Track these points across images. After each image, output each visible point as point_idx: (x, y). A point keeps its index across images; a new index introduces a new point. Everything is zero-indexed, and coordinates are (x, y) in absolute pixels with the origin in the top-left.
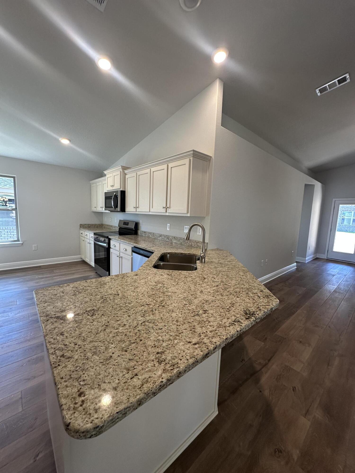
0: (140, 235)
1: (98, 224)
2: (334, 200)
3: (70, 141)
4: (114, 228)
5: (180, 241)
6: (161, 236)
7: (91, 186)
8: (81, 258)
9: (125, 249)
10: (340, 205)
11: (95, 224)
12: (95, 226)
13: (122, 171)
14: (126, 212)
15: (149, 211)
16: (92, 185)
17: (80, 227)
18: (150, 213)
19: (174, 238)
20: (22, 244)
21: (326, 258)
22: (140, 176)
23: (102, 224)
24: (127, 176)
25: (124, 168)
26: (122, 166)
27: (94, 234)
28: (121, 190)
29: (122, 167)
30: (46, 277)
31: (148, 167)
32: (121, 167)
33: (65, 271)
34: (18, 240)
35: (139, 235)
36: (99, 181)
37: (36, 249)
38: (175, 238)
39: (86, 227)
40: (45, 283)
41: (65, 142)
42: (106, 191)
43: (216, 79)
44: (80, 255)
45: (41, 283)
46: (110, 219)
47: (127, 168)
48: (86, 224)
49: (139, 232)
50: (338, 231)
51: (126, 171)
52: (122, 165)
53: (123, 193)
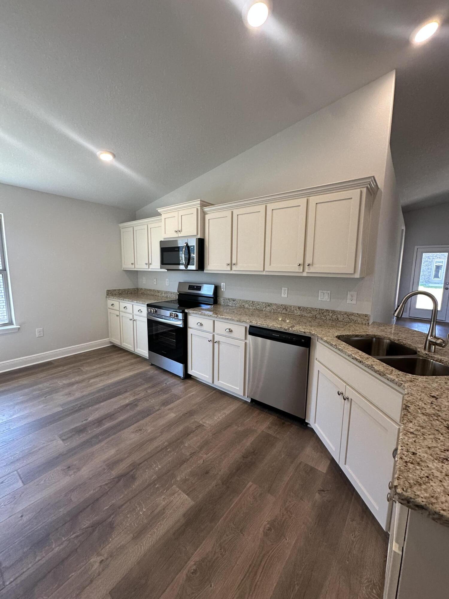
0: (222, 304)
1: (132, 289)
2: (416, 247)
3: (114, 156)
4: (163, 295)
5: (313, 312)
6: (269, 306)
7: (120, 230)
8: (111, 342)
9: (228, 330)
10: (424, 254)
11: (128, 289)
12: (129, 292)
13: (199, 208)
14: (205, 271)
15: (262, 270)
16: (122, 230)
17: (107, 295)
18: (264, 273)
19: (299, 308)
20: (19, 328)
21: (408, 317)
22: (239, 216)
23: (138, 289)
24: (207, 217)
25: (204, 204)
26: (201, 201)
27: (147, 306)
28: (199, 237)
29: (202, 203)
30: (77, 382)
31: (263, 201)
32: (199, 202)
33: (100, 368)
34: (11, 323)
35: (220, 305)
36: (140, 223)
37: (41, 336)
38: (302, 308)
39: (116, 294)
40: (84, 393)
41: (106, 157)
42: (163, 240)
43: (391, 70)
44: (108, 338)
45: (78, 395)
46: (155, 280)
47: (209, 205)
48: (115, 290)
49: (221, 300)
50: (420, 286)
51: (206, 209)
52: (203, 200)
53: (201, 243)
